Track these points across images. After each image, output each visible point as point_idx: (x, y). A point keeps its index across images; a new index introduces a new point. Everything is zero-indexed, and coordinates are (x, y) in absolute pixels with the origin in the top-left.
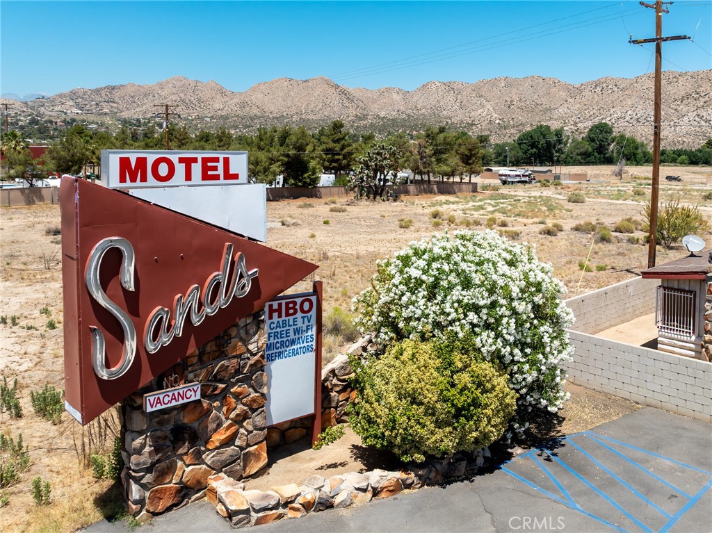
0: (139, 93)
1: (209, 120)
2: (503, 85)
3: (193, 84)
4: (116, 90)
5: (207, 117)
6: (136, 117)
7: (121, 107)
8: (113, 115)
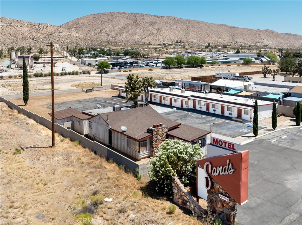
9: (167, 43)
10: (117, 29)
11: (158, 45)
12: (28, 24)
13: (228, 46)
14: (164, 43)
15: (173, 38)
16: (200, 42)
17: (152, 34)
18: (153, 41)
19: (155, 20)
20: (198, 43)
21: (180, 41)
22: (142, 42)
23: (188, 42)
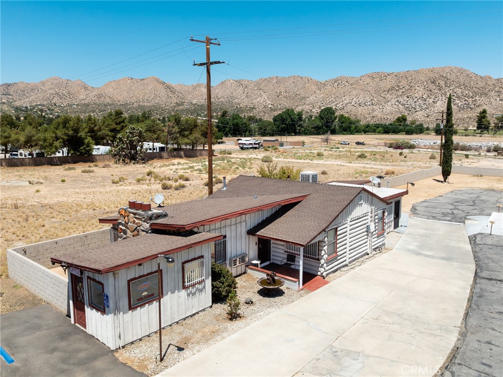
0: (27, 88)
1: (75, 106)
2: (275, 82)
3: (65, 82)
4: (11, 87)
5: (74, 104)
6: (24, 105)
7: (15, 99)
8: (9, 104)
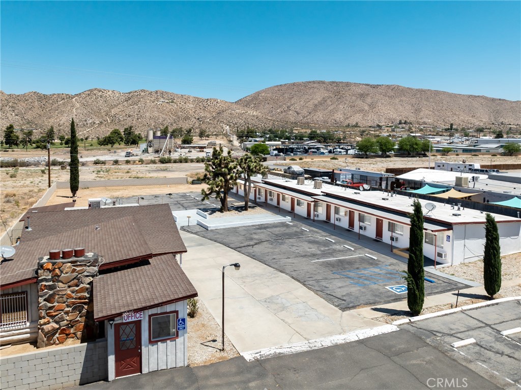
9: (384, 124)
10: (310, 105)
11: (370, 127)
12: (194, 99)
13: (486, 129)
14: (379, 124)
15: (394, 117)
16: (439, 122)
17: (361, 111)
18: (363, 122)
19: (368, 91)
20: (435, 124)
21: (406, 121)
22: (346, 123)
23: (418, 123)
